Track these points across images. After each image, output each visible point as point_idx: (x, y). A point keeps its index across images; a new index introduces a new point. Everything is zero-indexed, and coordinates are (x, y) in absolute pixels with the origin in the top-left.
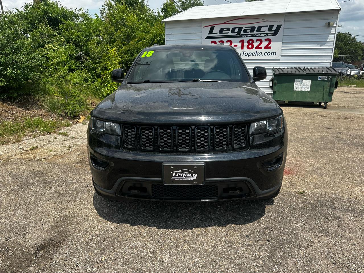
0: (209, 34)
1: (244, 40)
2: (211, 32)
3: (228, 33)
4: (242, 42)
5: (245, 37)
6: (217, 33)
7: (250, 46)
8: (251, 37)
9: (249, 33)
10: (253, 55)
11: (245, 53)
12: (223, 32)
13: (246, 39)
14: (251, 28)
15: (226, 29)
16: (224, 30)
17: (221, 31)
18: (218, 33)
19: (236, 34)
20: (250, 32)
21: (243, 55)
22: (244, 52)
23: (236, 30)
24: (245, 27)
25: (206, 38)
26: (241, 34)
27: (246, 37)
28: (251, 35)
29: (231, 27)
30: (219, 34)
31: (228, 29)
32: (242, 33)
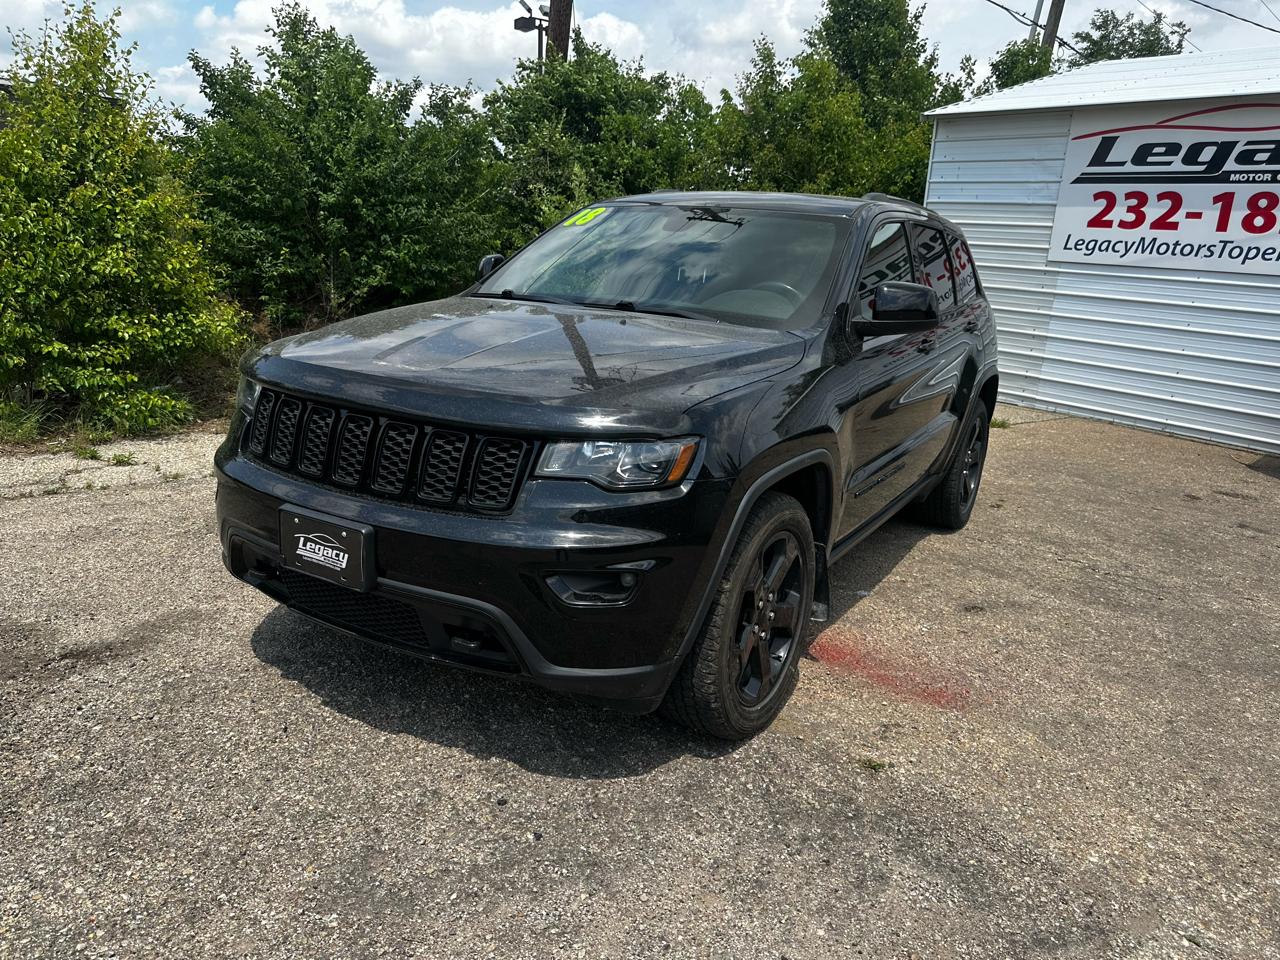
0: (1089, 166)
1: (1233, 194)
2: (1099, 158)
3: (1169, 163)
4: (1226, 201)
5: (1239, 182)
6: (1122, 164)
7: (1259, 221)
8: (1267, 182)
9: (1263, 167)
10: (1266, 256)
11: (1229, 247)
12: (1150, 159)
13: (1243, 193)
14: (1273, 146)
15: (1162, 150)
16: (1156, 150)
17: (1142, 155)
18: (1129, 164)
19: (1202, 168)
20: (1269, 162)
21: (1220, 256)
22: (1226, 243)
23: (1207, 154)
24: (1249, 143)
25: (1078, 181)
26: (1224, 169)
27: (1247, 181)
28: (1268, 176)
29: (1186, 139)
30: (1130, 168)
31: (1173, 149)
32: (1230, 165)
